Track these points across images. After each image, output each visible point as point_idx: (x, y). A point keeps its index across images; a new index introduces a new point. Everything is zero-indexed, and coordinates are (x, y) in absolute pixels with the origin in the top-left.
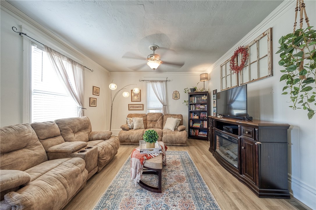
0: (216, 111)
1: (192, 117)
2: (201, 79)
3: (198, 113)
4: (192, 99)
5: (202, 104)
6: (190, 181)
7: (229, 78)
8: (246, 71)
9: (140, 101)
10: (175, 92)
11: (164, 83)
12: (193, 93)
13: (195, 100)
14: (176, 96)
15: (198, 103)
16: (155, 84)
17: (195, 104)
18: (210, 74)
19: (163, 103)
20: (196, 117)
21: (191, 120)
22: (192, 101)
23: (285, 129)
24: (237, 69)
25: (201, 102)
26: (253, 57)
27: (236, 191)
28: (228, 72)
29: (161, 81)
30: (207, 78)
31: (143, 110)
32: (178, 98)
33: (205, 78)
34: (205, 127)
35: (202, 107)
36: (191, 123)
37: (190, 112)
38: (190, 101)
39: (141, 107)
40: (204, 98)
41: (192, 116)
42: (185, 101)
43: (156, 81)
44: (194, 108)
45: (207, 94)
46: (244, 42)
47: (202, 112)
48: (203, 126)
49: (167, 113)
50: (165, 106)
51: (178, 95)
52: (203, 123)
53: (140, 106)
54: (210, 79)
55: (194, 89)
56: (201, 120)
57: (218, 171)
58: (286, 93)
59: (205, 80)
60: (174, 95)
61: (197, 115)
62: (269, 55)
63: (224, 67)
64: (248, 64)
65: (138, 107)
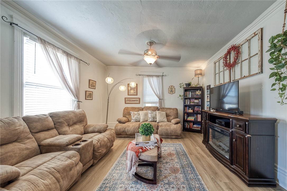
0: (209, 105)
1: (187, 111)
2: (196, 75)
3: (192, 107)
4: (187, 94)
5: (196, 99)
6: (184, 172)
7: (222, 74)
8: (237, 68)
9: (137, 95)
10: (171, 87)
11: (160, 78)
12: (188, 88)
13: (190, 95)
14: (172, 91)
15: (193, 98)
16: (151, 78)
17: (189, 99)
18: (204, 70)
19: (159, 97)
20: (191, 111)
21: (185, 113)
22: (187, 96)
23: (273, 123)
24: (230, 66)
25: (195, 96)
26: (245, 55)
27: (227, 181)
28: (222, 69)
29: (158, 76)
30: (201, 74)
31: (139, 103)
32: (173, 93)
33: (200, 74)
34: (199, 120)
35: (196, 101)
36: (186, 116)
37: (185, 106)
38: (185, 95)
39: (137, 101)
40: (198, 92)
41: (187, 109)
42: (180, 96)
43: (152, 76)
44: (188, 102)
45: (201, 89)
46: (236, 41)
47: (196, 106)
48: (197, 119)
49: (163, 107)
50: (161, 100)
51: (174, 89)
52: (197, 116)
53: (136, 99)
54: (204, 75)
55: (189, 84)
56: (195, 114)
57: (211, 162)
58: (274, 90)
59: (199, 76)
60: (170, 89)
61: (191, 109)
62: (259, 53)
63: (217, 64)
64: (240, 61)
65: (134, 101)
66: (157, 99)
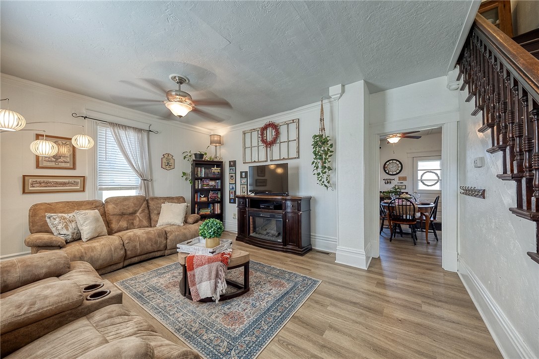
0: (235, 188)
1: (197, 199)
2: (211, 143)
3: (205, 192)
4: (198, 171)
5: (212, 179)
7: (255, 150)
8: (275, 148)
9: (74, 168)
10: (166, 156)
11: (145, 135)
12: (199, 161)
13: (202, 172)
14: (168, 163)
15: (206, 178)
17: (201, 179)
18: (223, 136)
19: (141, 176)
20: (204, 199)
21: (196, 204)
22: (197, 174)
23: (309, 200)
25: (211, 176)
26: (283, 137)
28: (255, 143)
29: (139, 130)
30: (220, 142)
31: (84, 191)
32: (172, 167)
33: (218, 142)
34: (217, 212)
35: (212, 183)
36: (196, 209)
37: (195, 191)
38: (194, 173)
40: (215, 170)
41: (197, 198)
42: (184, 174)
43: (125, 127)
44: (200, 185)
45: (220, 164)
47: (212, 191)
48: (214, 212)
49: (151, 195)
50: (147, 180)
51: (172, 161)
52: (214, 206)
54: (223, 144)
55: (201, 156)
56: (211, 203)
59: (217, 145)
60: (164, 160)
61: (204, 197)
62: (297, 140)
63: (248, 136)
64: (278, 141)
66: (135, 180)
